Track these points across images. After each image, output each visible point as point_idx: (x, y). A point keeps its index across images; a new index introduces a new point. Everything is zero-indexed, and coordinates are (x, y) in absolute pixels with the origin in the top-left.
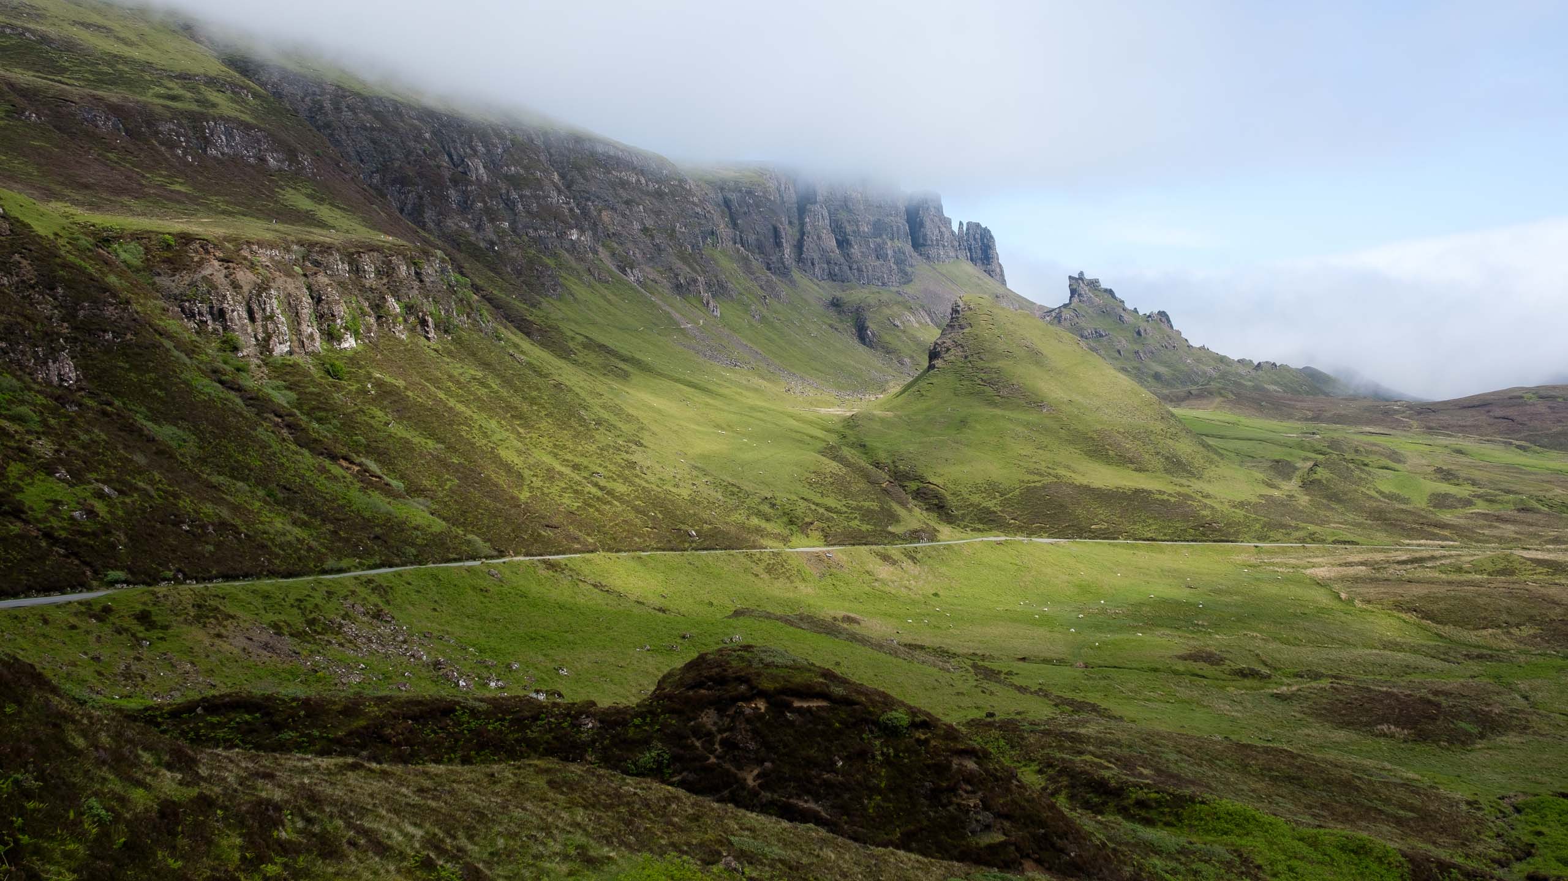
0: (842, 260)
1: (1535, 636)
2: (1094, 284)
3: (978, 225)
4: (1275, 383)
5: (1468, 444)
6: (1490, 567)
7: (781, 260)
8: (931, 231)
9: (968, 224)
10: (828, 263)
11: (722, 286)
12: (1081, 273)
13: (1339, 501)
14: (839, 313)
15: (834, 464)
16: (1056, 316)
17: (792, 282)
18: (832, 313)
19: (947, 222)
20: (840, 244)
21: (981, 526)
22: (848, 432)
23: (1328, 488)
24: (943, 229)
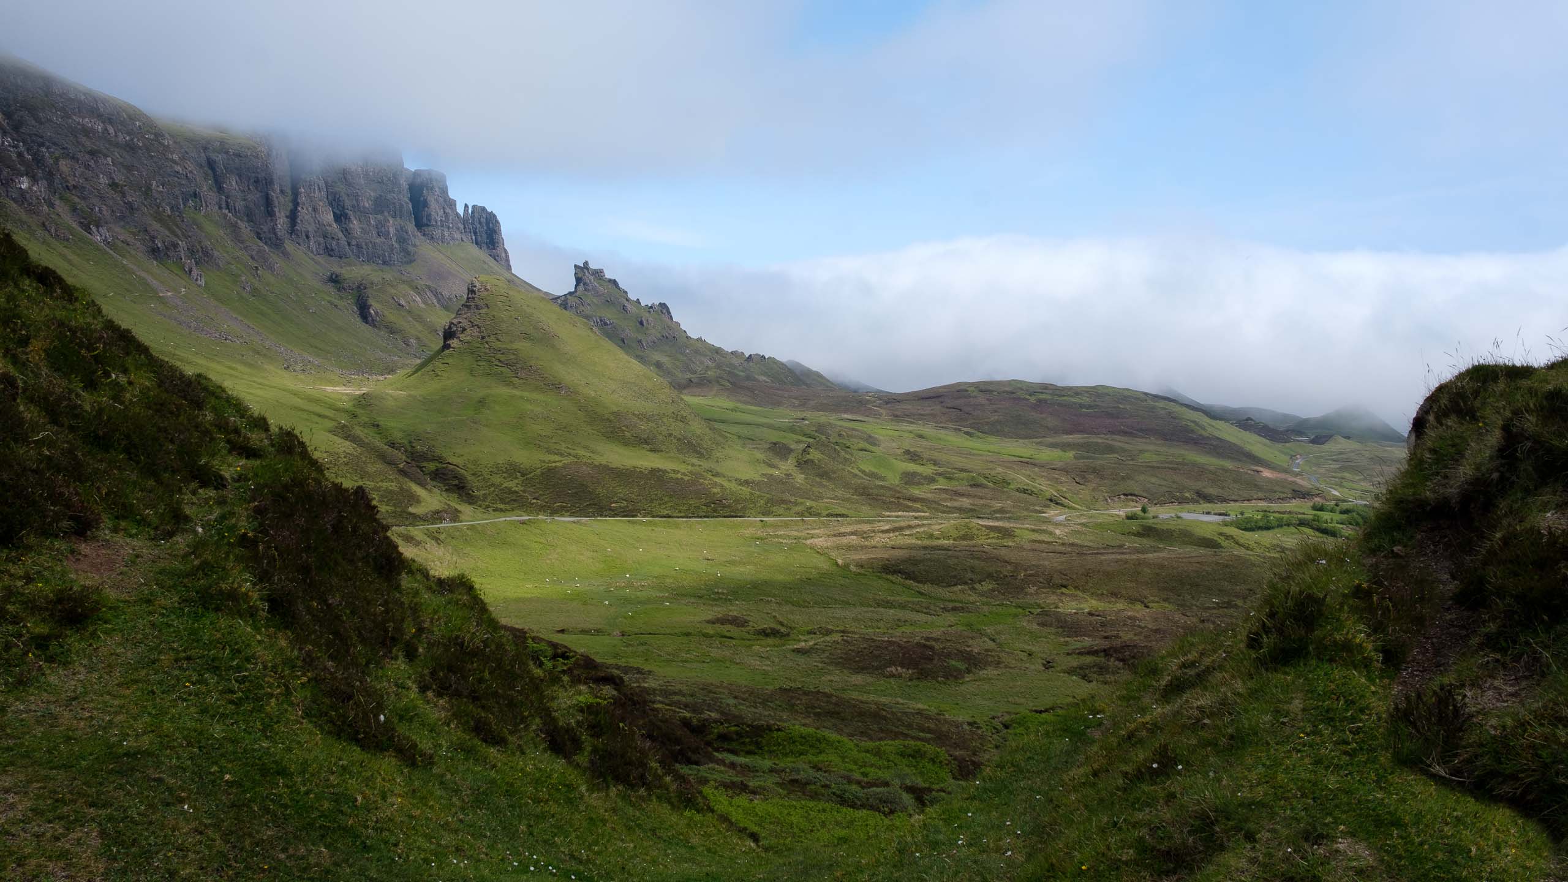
0: (341, 235)
1: (993, 590)
2: (598, 274)
3: (483, 209)
4: (765, 374)
5: (928, 430)
6: (955, 534)
7: (273, 230)
8: (435, 211)
9: (473, 207)
10: (325, 237)
11: (206, 253)
12: (586, 263)
13: (830, 479)
14: (339, 290)
15: (348, 443)
16: (563, 302)
17: (286, 254)
18: (330, 288)
19: (452, 204)
20: (338, 218)
21: (502, 506)
22: (359, 411)
23: (819, 467)
24: (448, 210)
